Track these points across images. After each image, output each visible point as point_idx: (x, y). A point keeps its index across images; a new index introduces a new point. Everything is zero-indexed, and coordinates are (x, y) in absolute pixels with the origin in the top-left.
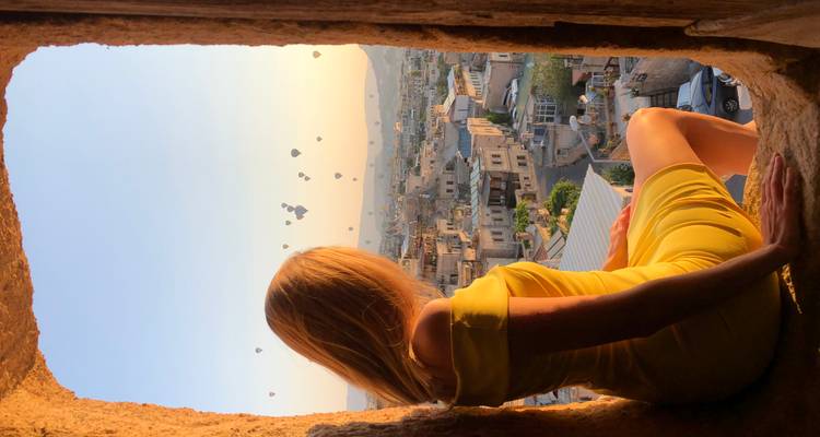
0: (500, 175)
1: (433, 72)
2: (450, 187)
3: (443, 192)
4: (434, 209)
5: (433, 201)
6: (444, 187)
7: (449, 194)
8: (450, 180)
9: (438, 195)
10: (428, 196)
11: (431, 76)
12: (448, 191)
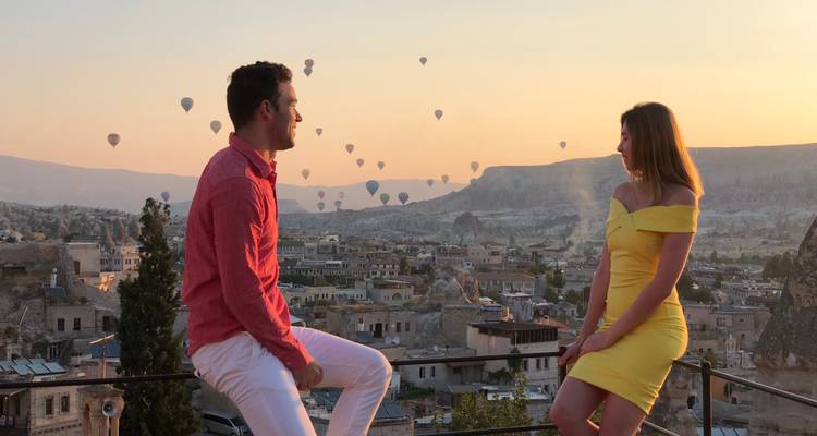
0: (23, 413)
1: (397, 296)
2: (69, 325)
3: (58, 313)
4: (26, 297)
5: (41, 294)
6: (69, 315)
7: (55, 326)
8: (83, 324)
9: (51, 303)
10: (53, 283)
11: (390, 292)
12: (61, 323)
